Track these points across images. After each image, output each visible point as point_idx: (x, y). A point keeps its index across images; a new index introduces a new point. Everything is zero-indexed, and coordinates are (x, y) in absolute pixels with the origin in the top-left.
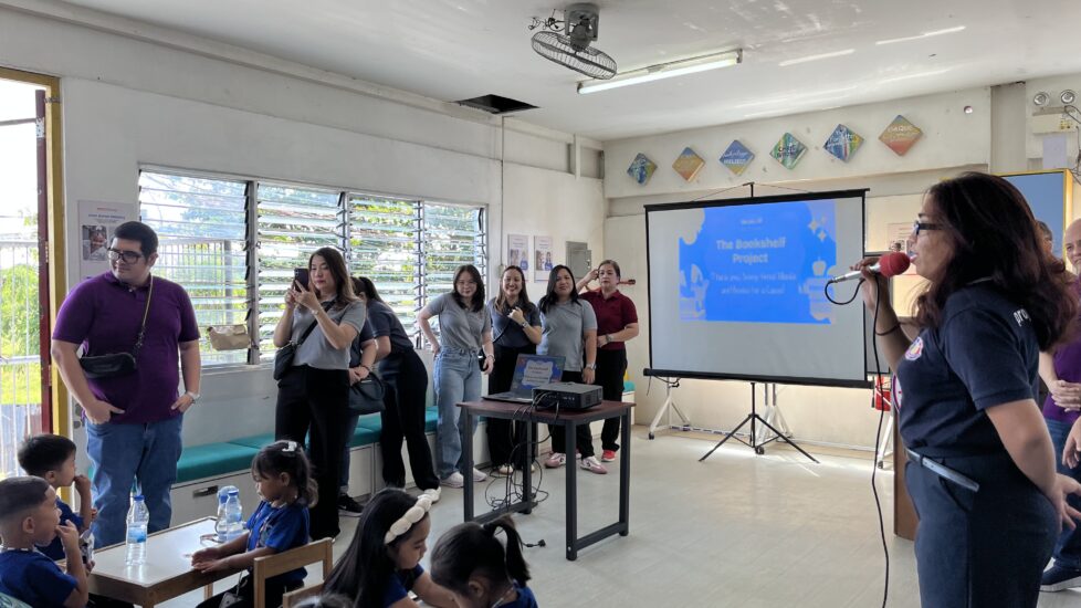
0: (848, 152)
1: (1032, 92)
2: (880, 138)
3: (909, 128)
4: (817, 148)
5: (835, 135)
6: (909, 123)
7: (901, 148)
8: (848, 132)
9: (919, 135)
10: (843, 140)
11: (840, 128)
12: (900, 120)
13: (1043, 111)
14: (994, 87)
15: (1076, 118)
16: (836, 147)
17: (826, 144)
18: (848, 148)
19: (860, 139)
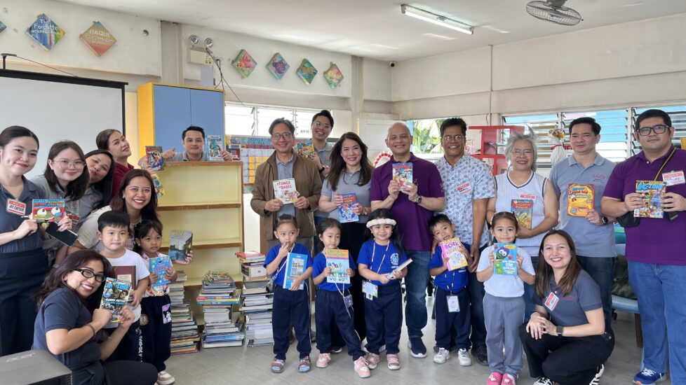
0: (53, 43)
1: (187, 34)
2: (81, 36)
3: (108, 35)
4: (15, 30)
5: (38, 22)
6: (106, 31)
7: (100, 50)
8: (52, 23)
9: (114, 41)
10: (47, 29)
11: (43, 17)
12: (97, 25)
13: (193, 48)
14: (161, 21)
15: (213, 58)
16: (40, 34)
17: (30, 29)
18: (53, 38)
19: (64, 33)
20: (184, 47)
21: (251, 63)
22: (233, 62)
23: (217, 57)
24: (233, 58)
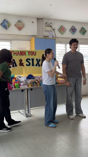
2: (15, 25)
5: (3, 22)
6: (22, 23)
7: (20, 29)
9: (24, 26)
10: (6, 24)
11: (5, 20)
12: (19, 21)
14: (37, 19)
15: (53, 29)
16: (4, 25)
17: (1, 24)
18: (7, 26)
19: (10, 24)
20: (44, 26)
21: (65, 30)
22: (59, 30)
23: (54, 28)
24: (59, 28)
